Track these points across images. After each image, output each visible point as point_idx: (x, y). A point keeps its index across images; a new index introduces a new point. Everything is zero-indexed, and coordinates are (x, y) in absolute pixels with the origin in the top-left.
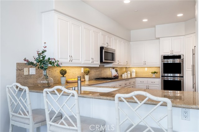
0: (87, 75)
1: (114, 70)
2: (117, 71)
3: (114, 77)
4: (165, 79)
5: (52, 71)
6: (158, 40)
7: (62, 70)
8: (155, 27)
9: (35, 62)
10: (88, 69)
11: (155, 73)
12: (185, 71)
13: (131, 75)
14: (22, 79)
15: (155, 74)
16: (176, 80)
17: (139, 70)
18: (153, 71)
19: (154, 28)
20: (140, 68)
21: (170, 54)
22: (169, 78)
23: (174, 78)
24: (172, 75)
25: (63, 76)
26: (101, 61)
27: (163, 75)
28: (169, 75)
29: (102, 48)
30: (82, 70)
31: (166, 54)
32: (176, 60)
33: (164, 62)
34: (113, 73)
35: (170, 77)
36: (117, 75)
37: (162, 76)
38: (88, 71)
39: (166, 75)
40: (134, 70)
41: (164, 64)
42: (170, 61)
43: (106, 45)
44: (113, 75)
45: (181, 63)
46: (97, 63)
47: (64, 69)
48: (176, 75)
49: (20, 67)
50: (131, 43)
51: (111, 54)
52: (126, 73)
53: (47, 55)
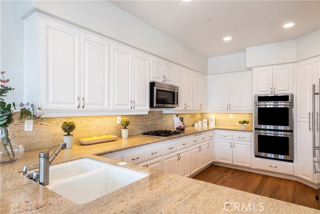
0: (125, 128)
1: (179, 118)
2: (182, 119)
3: (177, 129)
4: (262, 134)
5: (48, 124)
6: (249, 72)
7: (65, 123)
8: (245, 51)
10: (127, 119)
11: (244, 122)
12: (296, 121)
13: (208, 124)
15: (245, 124)
16: (279, 136)
17: (220, 117)
18: (242, 120)
19: (244, 53)
20: (222, 114)
21: (270, 93)
22: (268, 132)
23: (276, 133)
24: (272, 127)
25: (69, 134)
26: (151, 106)
27: (259, 127)
28: (268, 127)
29: (152, 85)
30: (119, 120)
31: (263, 94)
32: (279, 104)
33: (260, 107)
34: (175, 123)
35: (270, 130)
36: (183, 125)
37: (256, 129)
38: (126, 122)
39: (263, 127)
40: (212, 117)
41: (259, 109)
42: (270, 105)
43: (162, 80)
44: (175, 127)
45: (288, 108)
46: (144, 108)
47: (68, 121)
48: (280, 128)
50: (208, 77)
51: (172, 94)
52: (200, 122)
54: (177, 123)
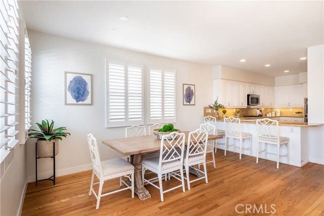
0: (238, 113)
1: (259, 110)
2: (261, 111)
3: (258, 115)
6: (301, 85)
9: (212, 106)
10: (238, 110)
11: (299, 113)
13: (276, 114)
14: (206, 114)
17: (283, 110)
18: (297, 112)
26: (248, 104)
29: (248, 96)
30: (235, 110)
36: (262, 114)
40: (278, 111)
43: (252, 93)
46: (245, 105)
47: (225, 110)
49: (205, 109)
50: (275, 88)
51: (256, 99)
52: (270, 113)
53: (219, 103)
54: (258, 112)
